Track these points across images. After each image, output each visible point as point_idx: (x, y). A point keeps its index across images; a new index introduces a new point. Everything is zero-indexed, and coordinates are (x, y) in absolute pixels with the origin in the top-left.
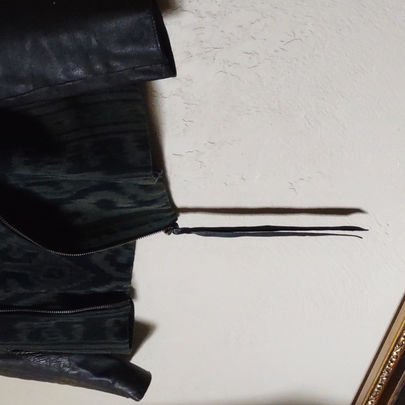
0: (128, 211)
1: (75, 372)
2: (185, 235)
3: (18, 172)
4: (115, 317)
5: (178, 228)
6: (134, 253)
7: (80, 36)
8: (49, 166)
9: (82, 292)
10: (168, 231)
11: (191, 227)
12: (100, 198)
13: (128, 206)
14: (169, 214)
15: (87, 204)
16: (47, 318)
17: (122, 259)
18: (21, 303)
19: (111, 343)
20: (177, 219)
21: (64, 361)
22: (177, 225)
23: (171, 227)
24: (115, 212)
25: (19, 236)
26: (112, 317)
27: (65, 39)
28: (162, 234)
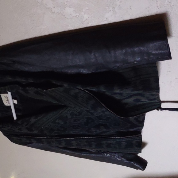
0: (144, 102)
1: (120, 159)
2: (164, 111)
3: (115, 91)
4: (136, 140)
5: (161, 108)
6: (145, 117)
7: (142, 48)
8: (127, 89)
9: (125, 131)
10: (158, 110)
11: (167, 108)
12: (136, 98)
13: (145, 101)
14: (159, 103)
15: (130, 100)
16: (113, 140)
17: (140, 119)
18: (104, 134)
19: (135, 149)
20: (161, 105)
21: (117, 155)
22: (161, 107)
23: (159, 108)
24: (139, 103)
25: (110, 112)
26: (135, 140)
27: (136, 49)
28: (156, 110)
